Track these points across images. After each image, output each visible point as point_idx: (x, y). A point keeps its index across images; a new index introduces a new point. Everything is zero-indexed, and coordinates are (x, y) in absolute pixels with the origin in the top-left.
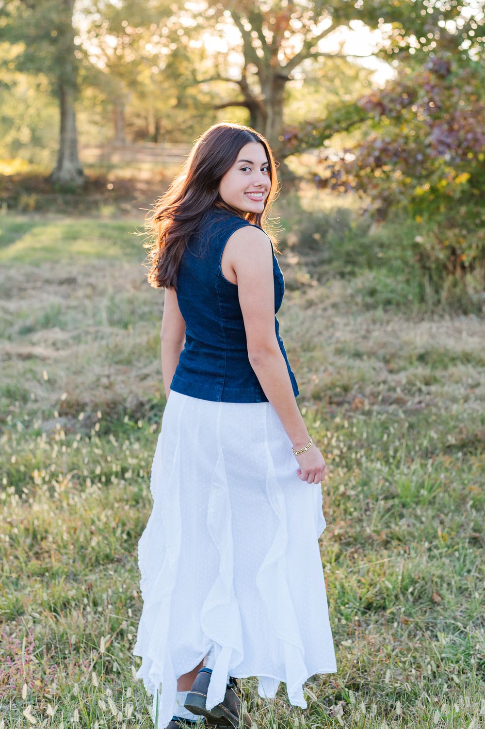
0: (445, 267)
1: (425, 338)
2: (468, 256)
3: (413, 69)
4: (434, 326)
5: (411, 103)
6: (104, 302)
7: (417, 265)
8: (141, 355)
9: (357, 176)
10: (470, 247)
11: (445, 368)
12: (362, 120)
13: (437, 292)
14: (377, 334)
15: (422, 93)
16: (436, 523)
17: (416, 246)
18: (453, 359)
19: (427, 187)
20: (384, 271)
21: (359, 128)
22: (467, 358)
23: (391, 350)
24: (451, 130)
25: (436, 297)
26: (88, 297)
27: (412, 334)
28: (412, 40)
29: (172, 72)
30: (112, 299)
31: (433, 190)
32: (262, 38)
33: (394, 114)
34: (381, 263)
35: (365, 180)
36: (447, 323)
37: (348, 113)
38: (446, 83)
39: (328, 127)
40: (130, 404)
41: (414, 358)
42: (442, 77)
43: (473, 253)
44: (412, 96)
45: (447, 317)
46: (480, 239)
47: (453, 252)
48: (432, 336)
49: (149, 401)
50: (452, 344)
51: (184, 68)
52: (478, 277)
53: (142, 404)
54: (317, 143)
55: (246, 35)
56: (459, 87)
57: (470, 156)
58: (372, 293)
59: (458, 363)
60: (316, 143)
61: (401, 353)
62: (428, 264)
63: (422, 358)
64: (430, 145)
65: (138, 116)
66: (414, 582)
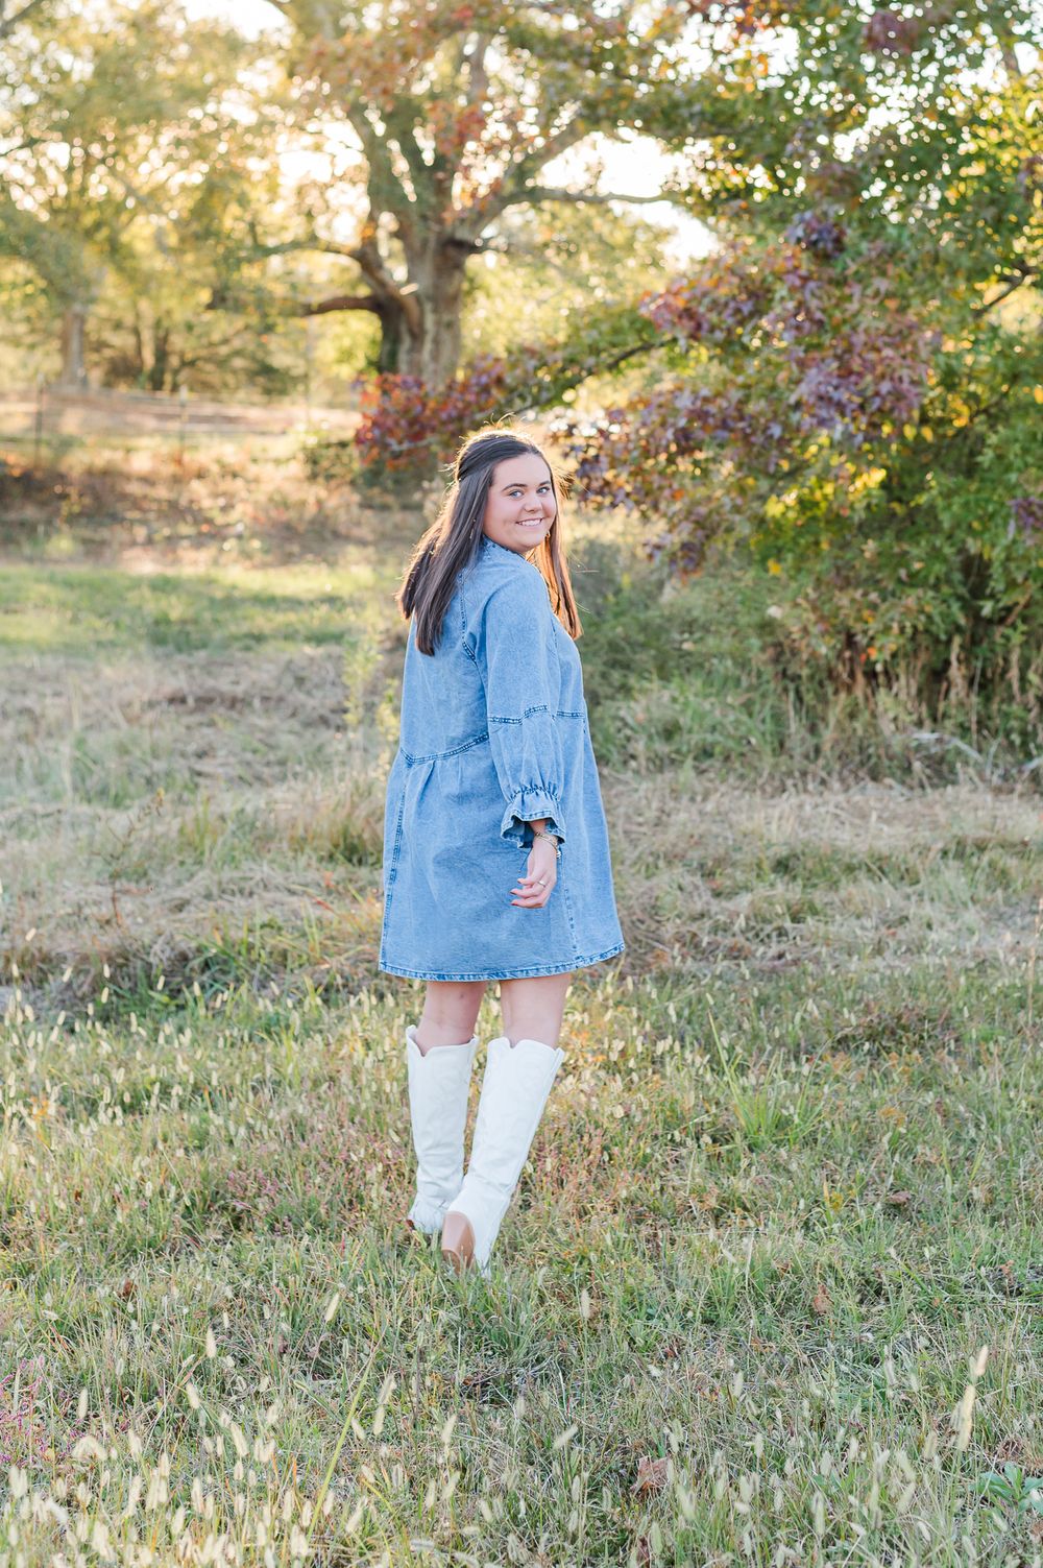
0: (831, 674)
1: (789, 826)
2: (881, 649)
3: (761, 238)
4: (808, 801)
5: (758, 313)
6: (65, 750)
7: (769, 671)
8: (166, 859)
9: (638, 472)
10: (887, 629)
11: (834, 885)
12: (646, 348)
13: (813, 730)
14: (683, 816)
15: (781, 291)
16: (819, 1177)
17: (766, 627)
18: (850, 869)
19: (791, 498)
20: (697, 683)
21: (641, 365)
22: (880, 867)
23: (715, 850)
24: (846, 373)
25: (811, 741)
26: (23, 738)
27: (759, 817)
28: (759, 175)
29: (200, 226)
30: (80, 743)
31: (804, 504)
32: (412, 153)
33: (719, 335)
34: (692, 665)
35: (656, 480)
36: (835, 796)
37: (616, 331)
38: (834, 272)
39: (571, 361)
40: (159, 956)
41: (766, 866)
42: (823, 258)
43: (891, 643)
44: (759, 297)
45: (836, 785)
46: (908, 611)
47: (850, 641)
48: (805, 824)
49: (199, 950)
50: (848, 839)
51: (231, 220)
52: (903, 696)
53: (184, 958)
54: (548, 398)
55: (373, 147)
56: (860, 278)
57: (886, 429)
58: (670, 732)
59: (862, 875)
60: (545, 396)
61: (738, 856)
62: (792, 669)
63: (783, 866)
64: (798, 406)
65: (118, 326)
66: (775, 1277)
